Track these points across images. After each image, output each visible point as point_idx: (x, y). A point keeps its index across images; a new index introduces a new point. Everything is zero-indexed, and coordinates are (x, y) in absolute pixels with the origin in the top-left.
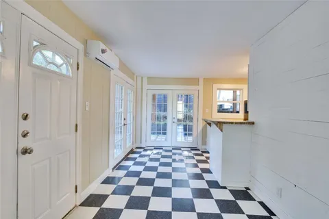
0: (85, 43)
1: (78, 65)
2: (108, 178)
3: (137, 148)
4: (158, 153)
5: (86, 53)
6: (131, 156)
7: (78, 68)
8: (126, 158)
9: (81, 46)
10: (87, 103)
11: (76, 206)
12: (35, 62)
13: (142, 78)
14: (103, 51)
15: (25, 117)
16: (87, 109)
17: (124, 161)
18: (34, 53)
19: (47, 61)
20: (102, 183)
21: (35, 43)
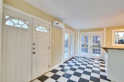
0: (52, 22)
1: (50, 29)
2: (61, 65)
3: (75, 57)
4: (83, 60)
5: (52, 25)
6: (72, 59)
7: (50, 30)
8: (70, 60)
9: (50, 24)
10: (53, 41)
11: (49, 71)
12: (36, 30)
13: (78, 30)
14: (57, 24)
15: (34, 44)
16: (53, 42)
17: (69, 61)
18: (36, 28)
19: (40, 29)
20: (59, 66)
21: (36, 25)
